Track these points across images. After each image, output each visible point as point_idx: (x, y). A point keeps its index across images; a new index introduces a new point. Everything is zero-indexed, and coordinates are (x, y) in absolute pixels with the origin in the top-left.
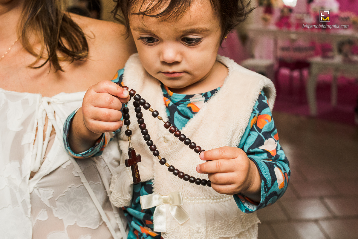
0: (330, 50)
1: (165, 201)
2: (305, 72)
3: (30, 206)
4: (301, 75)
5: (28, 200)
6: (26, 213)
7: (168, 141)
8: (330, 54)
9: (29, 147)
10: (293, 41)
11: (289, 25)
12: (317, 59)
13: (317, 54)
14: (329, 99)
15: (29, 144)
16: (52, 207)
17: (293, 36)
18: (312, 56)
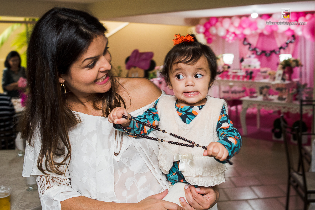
0: (254, 92)
1: (185, 158)
2: (239, 107)
3: (113, 169)
4: (237, 108)
5: (113, 167)
6: (112, 173)
7: (184, 129)
8: (255, 95)
9: (113, 142)
10: (231, 87)
11: (228, 77)
12: (247, 98)
13: (247, 95)
14: (255, 125)
15: (113, 140)
16: (129, 166)
17: (231, 84)
18: (243, 97)
